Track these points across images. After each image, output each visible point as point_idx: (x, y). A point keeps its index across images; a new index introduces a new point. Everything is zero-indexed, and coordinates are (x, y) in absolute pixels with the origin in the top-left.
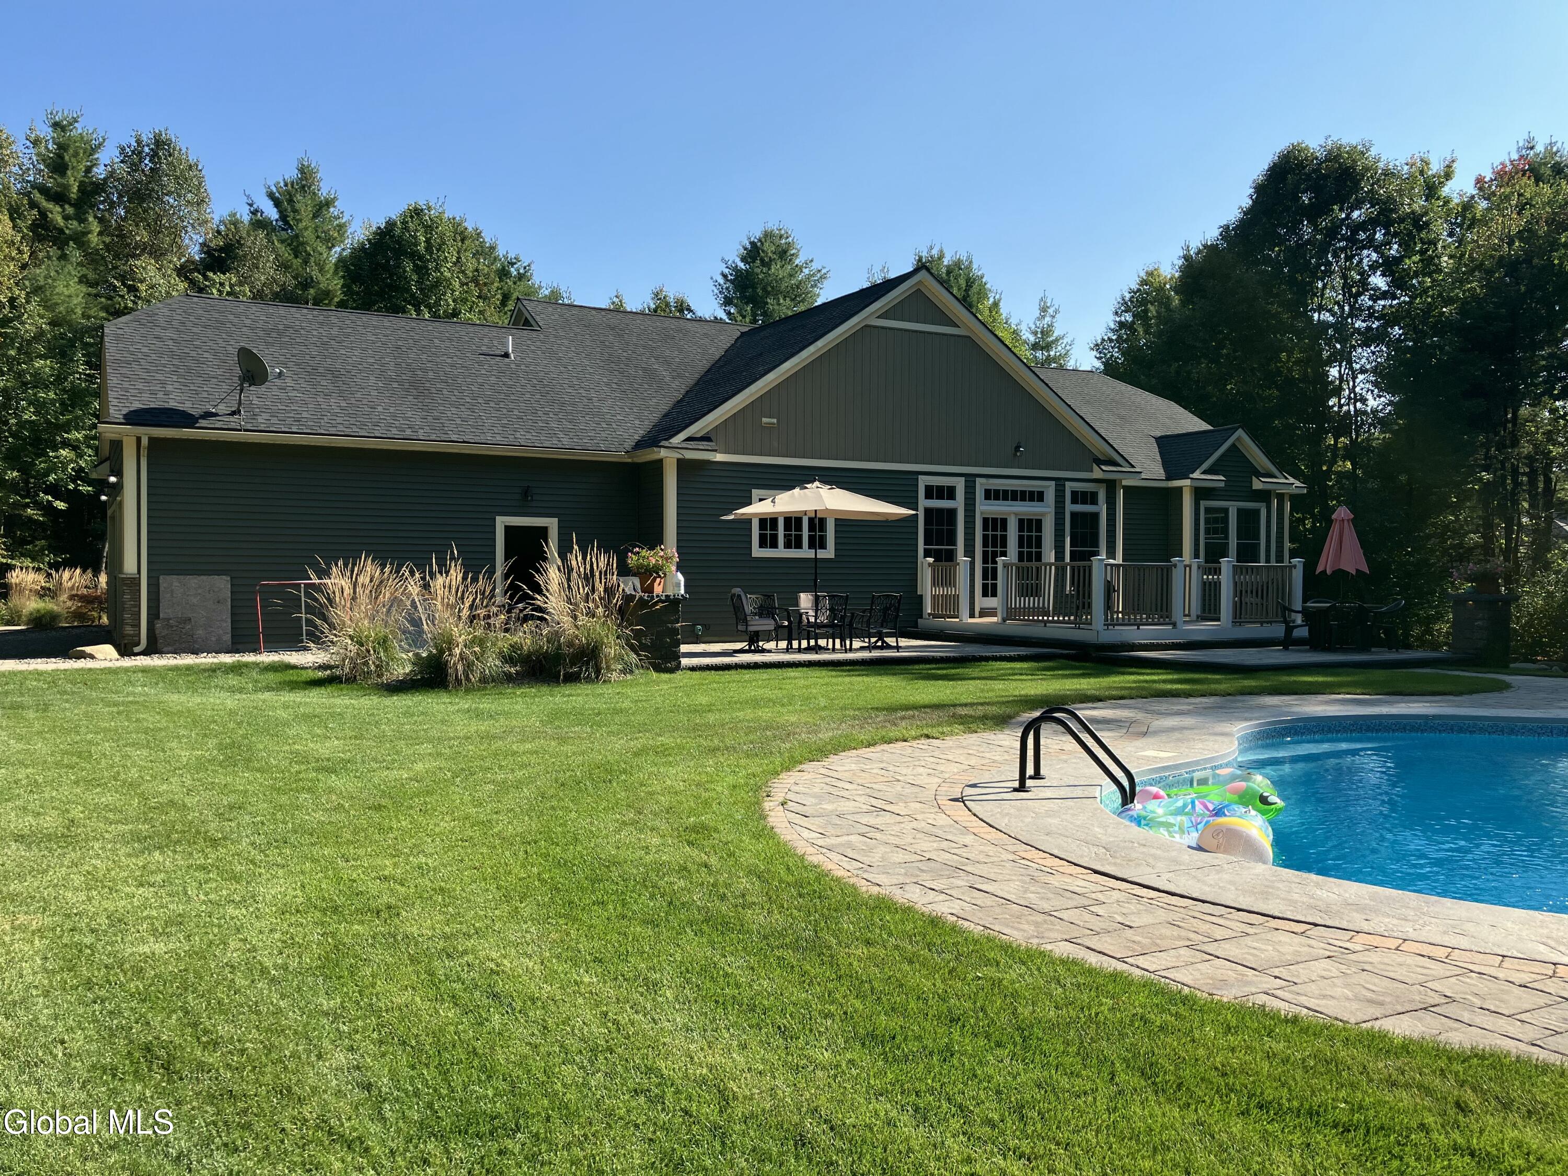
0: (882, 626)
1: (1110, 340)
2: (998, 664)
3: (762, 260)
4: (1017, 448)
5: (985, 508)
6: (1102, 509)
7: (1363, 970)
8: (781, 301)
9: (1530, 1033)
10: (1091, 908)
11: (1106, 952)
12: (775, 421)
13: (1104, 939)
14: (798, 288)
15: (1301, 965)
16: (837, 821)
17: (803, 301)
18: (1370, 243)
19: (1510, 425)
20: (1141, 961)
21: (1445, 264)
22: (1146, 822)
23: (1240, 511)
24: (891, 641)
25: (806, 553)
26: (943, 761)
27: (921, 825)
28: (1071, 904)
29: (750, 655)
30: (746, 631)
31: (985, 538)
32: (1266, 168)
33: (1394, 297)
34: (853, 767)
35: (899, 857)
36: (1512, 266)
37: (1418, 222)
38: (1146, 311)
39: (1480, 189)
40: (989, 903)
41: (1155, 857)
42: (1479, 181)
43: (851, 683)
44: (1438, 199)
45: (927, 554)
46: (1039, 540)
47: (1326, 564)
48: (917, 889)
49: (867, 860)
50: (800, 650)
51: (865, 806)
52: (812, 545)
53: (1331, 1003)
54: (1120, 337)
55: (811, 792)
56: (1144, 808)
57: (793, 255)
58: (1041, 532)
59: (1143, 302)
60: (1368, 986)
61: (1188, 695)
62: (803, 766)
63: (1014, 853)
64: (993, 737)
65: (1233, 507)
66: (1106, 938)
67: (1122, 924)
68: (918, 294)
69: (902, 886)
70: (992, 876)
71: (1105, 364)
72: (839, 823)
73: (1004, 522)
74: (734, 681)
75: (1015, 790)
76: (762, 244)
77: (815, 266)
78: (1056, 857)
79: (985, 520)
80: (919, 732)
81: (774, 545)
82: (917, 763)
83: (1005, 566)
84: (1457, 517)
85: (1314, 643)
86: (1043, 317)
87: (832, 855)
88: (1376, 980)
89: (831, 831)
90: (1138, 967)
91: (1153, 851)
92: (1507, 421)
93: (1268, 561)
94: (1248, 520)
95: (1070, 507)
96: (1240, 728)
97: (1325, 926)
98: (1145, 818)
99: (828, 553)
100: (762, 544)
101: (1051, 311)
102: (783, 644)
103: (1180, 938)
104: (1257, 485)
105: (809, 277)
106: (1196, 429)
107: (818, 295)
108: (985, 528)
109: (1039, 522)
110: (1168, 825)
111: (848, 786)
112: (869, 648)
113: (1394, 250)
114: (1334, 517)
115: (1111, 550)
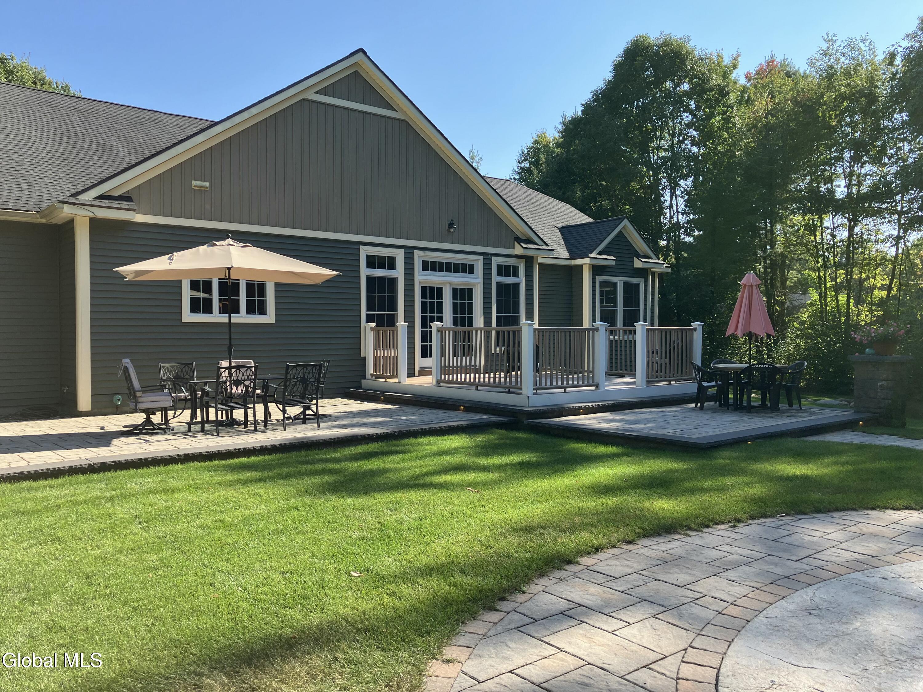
4: (450, 225)
5: (423, 278)
6: (522, 280)
12: (207, 184)
21: (738, 122)
23: (625, 285)
25: (243, 318)
31: (424, 304)
32: (623, 52)
38: (538, 159)
39: (750, 79)
42: (749, 75)
44: (730, 80)
45: (370, 319)
46: (470, 306)
54: (521, 177)
58: (472, 300)
59: (536, 154)
65: (620, 281)
68: (357, 76)
73: (440, 291)
79: (424, 289)
81: (208, 309)
83: (440, 330)
94: (631, 292)
95: (496, 279)
99: (270, 317)
100: (195, 308)
104: (638, 264)
106: (585, 222)
108: (424, 296)
109: (470, 291)
115: (530, 316)
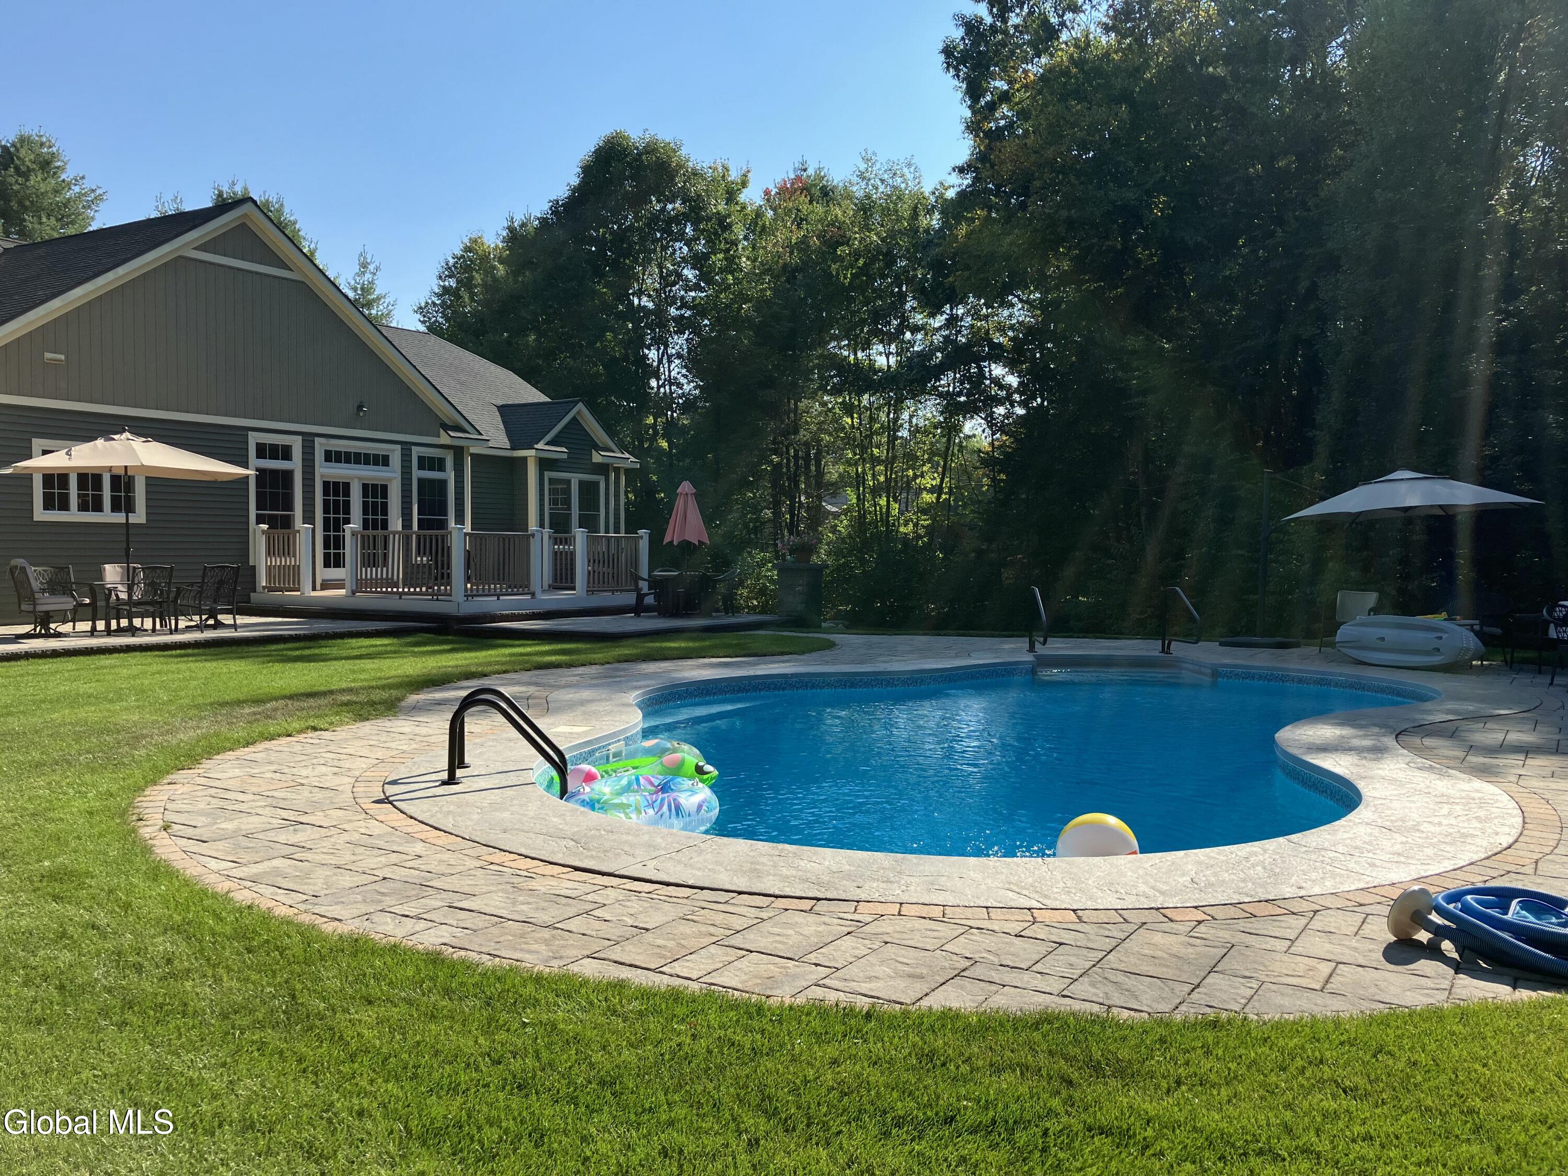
0: (215, 602)
1: (434, 304)
2: (354, 642)
3: (17, 169)
4: (360, 407)
5: (325, 471)
6: (450, 475)
7: (886, 943)
8: (44, 220)
9: (1056, 985)
10: (596, 913)
11: (637, 963)
12: (62, 357)
13: (627, 948)
14: (66, 207)
15: (831, 947)
16: (245, 842)
17: (73, 222)
18: (681, 236)
19: (792, 415)
20: (677, 968)
21: (744, 265)
22: (600, 806)
23: (582, 483)
24: (226, 619)
25: (108, 516)
26: (346, 757)
27: (355, 837)
28: (571, 911)
29: (41, 640)
30: (34, 612)
31: (326, 503)
32: (593, 150)
33: (701, 290)
34: (237, 772)
35: (347, 880)
36: (789, 272)
37: (723, 224)
38: (471, 278)
39: (768, 200)
40: (481, 925)
41: (632, 845)
42: (767, 192)
43: (190, 669)
44: (737, 203)
45: (260, 519)
46: (385, 507)
47: (673, 535)
48: (388, 918)
49: (309, 889)
50: (109, 632)
51: (274, 821)
52: (115, 508)
53: (880, 984)
54: (444, 303)
55: (196, 809)
56: (592, 789)
57: (58, 168)
58: (387, 498)
59: (467, 269)
60: (901, 959)
61: (570, 665)
62: (171, 776)
63: (478, 857)
64: (388, 724)
65: (575, 479)
66: (629, 947)
67: (636, 927)
68: (243, 228)
69: (368, 916)
70: (466, 889)
71: (428, 328)
72: (251, 845)
73: (347, 486)
74: (28, 674)
75: (444, 783)
76: (17, 150)
77: (88, 184)
78: (526, 857)
79: (326, 484)
80: (303, 724)
81: (65, 506)
82: (315, 761)
83: (354, 534)
84: (754, 494)
85: (663, 611)
86: (364, 273)
87: (262, 889)
88: (903, 952)
89: (245, 857)
90: (678, 976)
91: (624, 837)
92: (790, 411)
93: (607, 531)
94: (589, 492)
95: (417, 474)
96: (633, 697)
97: (826, 899)
98: (598, 801)
99: (139, 516)
100: (48, 504)
101: (371, 267)
102: (85, 626)
103: (701, 934)
104: (597, 458)
105: (80, 195)
106: (536, 401)
107: (93, 218)
108: (326, 492)
109: (385, 488)
110: (622, 807)
111: (241, 797)
112: (200, 627)
113: (700, 247)
114: (679, 490)
115: (460, 519)
